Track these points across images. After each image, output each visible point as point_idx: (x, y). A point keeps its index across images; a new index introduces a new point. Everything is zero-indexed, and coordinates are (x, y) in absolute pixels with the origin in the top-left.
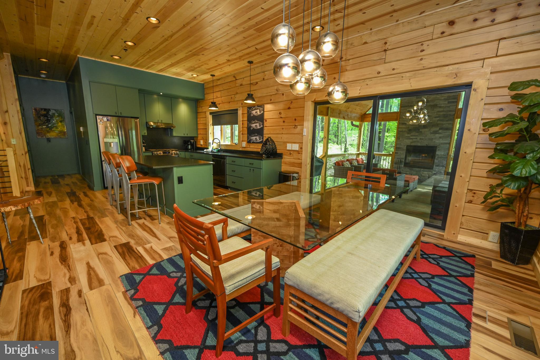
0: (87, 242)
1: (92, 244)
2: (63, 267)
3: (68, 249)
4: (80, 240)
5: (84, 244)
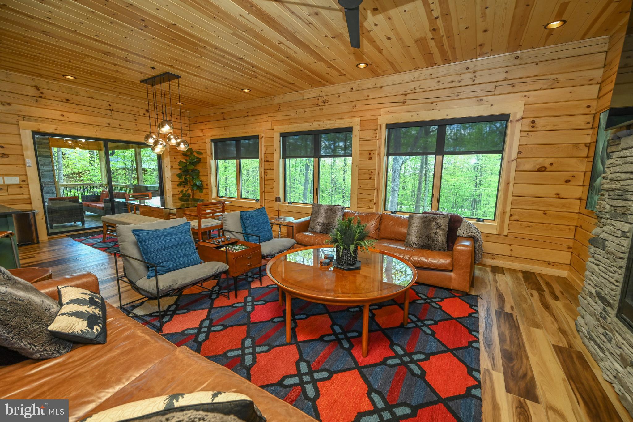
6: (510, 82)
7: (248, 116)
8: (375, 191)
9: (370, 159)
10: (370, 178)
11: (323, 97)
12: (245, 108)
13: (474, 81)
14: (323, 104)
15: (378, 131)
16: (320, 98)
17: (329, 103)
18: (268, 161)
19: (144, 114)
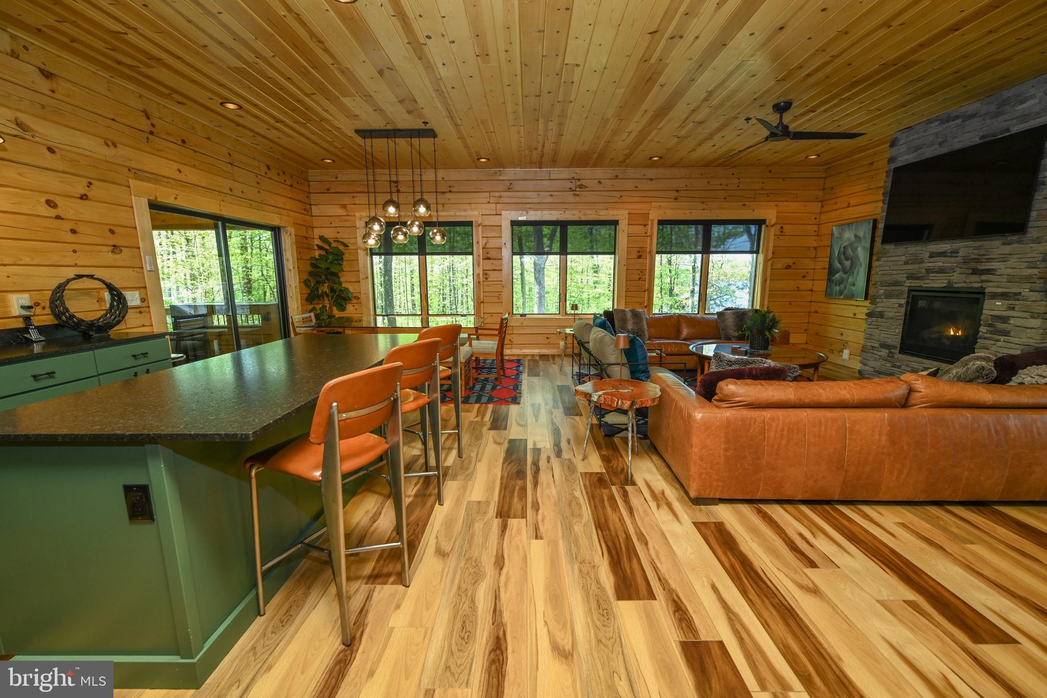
0: (530, 446)
1: (526, 440)
2: (557, 424)
3: (552, 444)
4: (537, 451)
5: (535, 444)
6: (765, 192)
7: (450, 191)
8: (646, 293)
9: (639, 257)
10: (640, 279)
11: (579, 180)
12: (445, 179)
13: (738, 186)
14: (578, 189)
15: (649, 226)
16: (573, 181)
17: (587, 189)
18: (490, 259)
19: (266, 173)
